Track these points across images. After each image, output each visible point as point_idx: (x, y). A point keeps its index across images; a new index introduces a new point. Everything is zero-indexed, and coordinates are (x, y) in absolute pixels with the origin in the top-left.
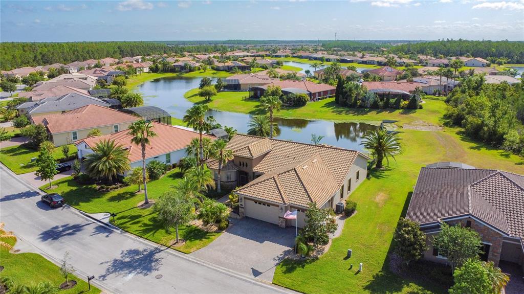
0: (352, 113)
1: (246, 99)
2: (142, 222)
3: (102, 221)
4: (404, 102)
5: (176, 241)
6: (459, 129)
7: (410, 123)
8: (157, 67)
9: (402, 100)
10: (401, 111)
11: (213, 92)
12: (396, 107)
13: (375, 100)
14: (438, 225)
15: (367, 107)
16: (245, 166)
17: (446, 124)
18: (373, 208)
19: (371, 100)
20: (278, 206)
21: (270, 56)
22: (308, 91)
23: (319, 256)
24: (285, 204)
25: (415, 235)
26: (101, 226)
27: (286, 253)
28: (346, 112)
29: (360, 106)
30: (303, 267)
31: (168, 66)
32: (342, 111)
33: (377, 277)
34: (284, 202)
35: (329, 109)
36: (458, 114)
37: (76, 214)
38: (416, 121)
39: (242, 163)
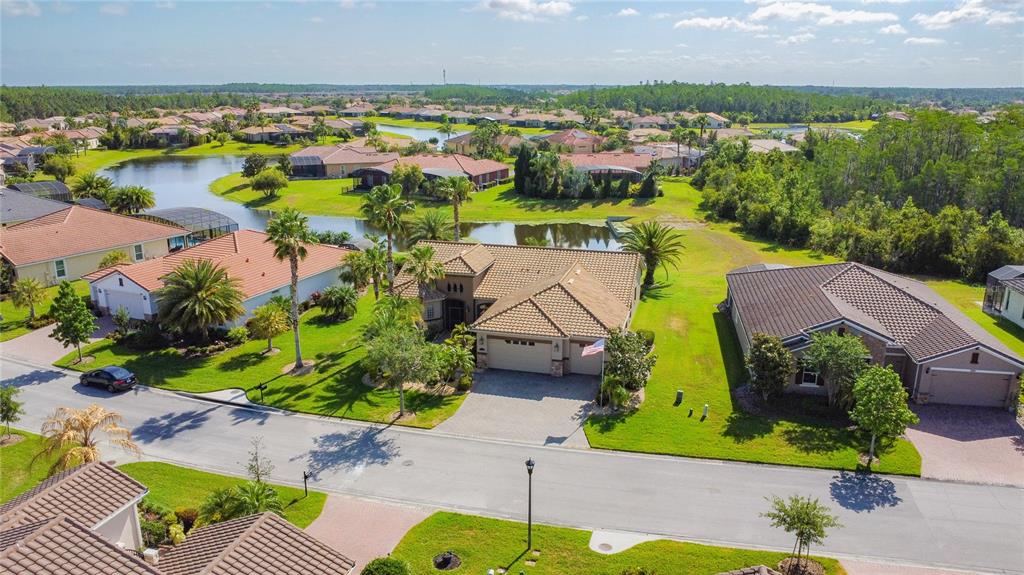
0: (552, 208)
1: (348, 192)
2: (315, 395)
3: (234, 401)
4: (633, 187)
5: (398, 414)
6: (731, 225)
7: (652, 220)
9: (629, 183)
10: (631, 200)
11: (281, 180)
12: (620, 195)
13: (587, 184)
14: (802, 339)
16: (458, 291)
17: (709, 218)
18: (675, 338)
19: (582, 184)
20: (550, 342)
21: (333, 114)
22: (465, 172)
23: (637, 406)
24: (565, 336)
25: (780, 354)
26: (237, 410)
27: (585, 408)
28: (542, 207)
29: (563, 196)
30: (623, 421)
31: (141, 134)
33: (731, 420)
34: (562, 333)
36: (727, 202)
37: (172, 397)
39: (452, 286)
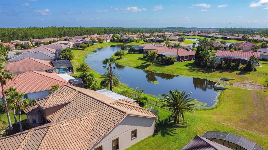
0: (201, 72)
1: (140, 59)
4: (242, 66)
7: (240, 82)
8: (114, 39)
9: (240, 64)
10: (238, 72)
13: (219, 63)
15: (214, 68)
19: (217, 63)
22: (177, 55)
28: (198, 70)
29: (209, 67)
31: (119, 39)
32: (194, 70)
35: (187, 67)
38: (246, 81)
